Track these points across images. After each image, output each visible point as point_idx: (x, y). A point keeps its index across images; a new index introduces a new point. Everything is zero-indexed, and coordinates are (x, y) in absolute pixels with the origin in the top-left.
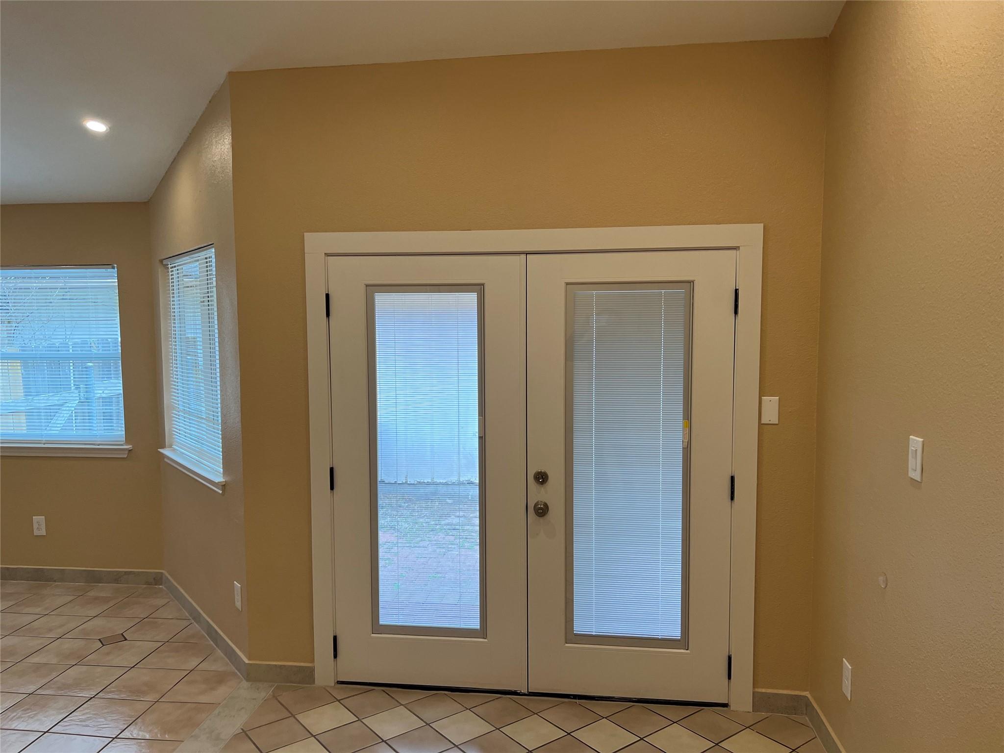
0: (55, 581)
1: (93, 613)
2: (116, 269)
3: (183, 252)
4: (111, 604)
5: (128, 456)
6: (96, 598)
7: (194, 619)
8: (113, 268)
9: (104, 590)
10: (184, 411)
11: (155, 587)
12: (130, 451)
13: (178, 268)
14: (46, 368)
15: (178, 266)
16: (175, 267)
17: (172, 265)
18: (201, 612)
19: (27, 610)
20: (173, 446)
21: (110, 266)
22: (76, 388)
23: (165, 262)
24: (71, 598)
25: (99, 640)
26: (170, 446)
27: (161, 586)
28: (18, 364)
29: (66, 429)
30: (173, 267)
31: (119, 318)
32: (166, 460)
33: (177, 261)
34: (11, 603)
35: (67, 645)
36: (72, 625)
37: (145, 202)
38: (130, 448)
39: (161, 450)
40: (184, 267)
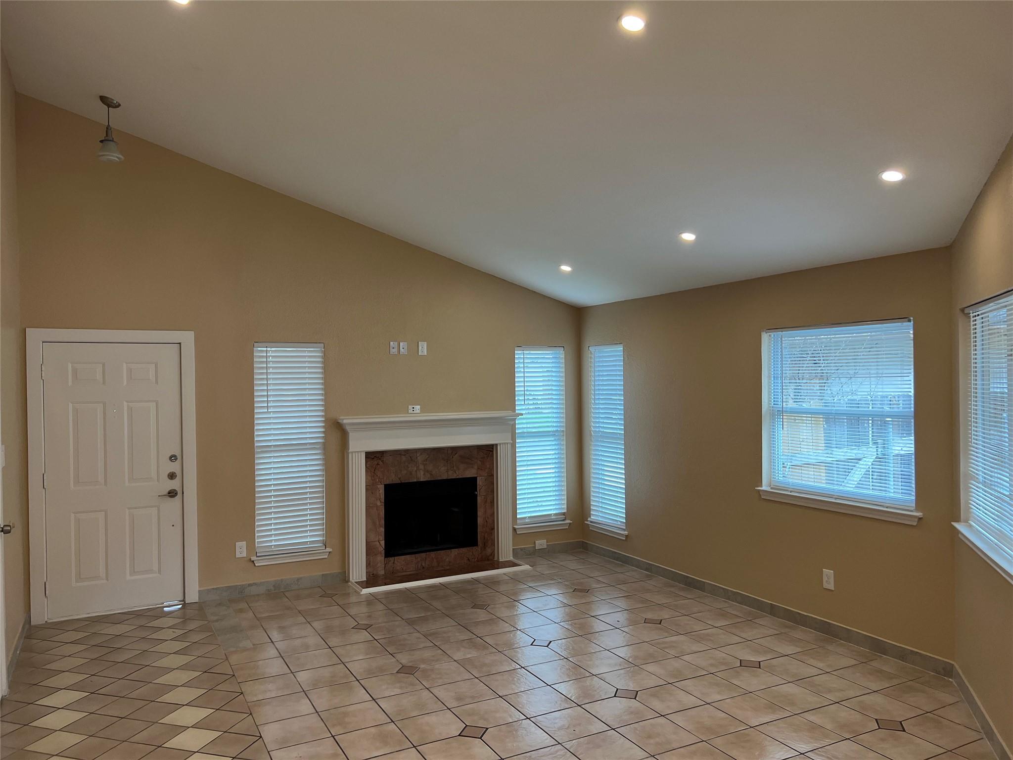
0: (841, 639)
1: (874, 686)
2: (912, 322)
3: (987, 298)
4: (895, 682)
5: (917, 524)
6: (881, 671)
7: (986, 733)
8: (910, 321)
9: (889, 665)
10: (984, 483)
11: (945, 679)
12: (920, 519)
13: (982, 316)
14: (846, 424)
15: (982, 314)
16: (978, 315)
17: (974, 314)
18: (995, 731)
19: (812, 661)
20: (969, 522)
21: (907, 319)
22: (875, 443)
23: (966, 311)
24: (853, 662)
25: (876, 720)
26: (966, 521)
27: (950, 680)
28: (821, 419)
29: (859, 487)
30: (975, 316)
31: (913, 374)
32: (960, 535)
33: (980, 309)
34: (799, 650)
35: (844, 714)
36: (851, 693)
37: (946, 247)
38: (920, 515)
39: (956, 525)
40: (991, 315)
